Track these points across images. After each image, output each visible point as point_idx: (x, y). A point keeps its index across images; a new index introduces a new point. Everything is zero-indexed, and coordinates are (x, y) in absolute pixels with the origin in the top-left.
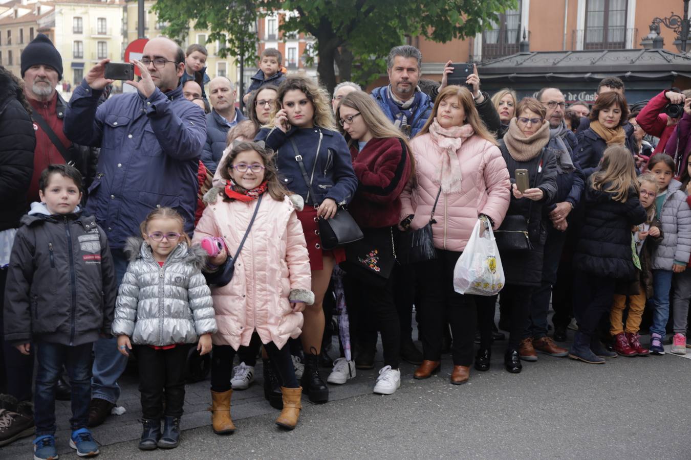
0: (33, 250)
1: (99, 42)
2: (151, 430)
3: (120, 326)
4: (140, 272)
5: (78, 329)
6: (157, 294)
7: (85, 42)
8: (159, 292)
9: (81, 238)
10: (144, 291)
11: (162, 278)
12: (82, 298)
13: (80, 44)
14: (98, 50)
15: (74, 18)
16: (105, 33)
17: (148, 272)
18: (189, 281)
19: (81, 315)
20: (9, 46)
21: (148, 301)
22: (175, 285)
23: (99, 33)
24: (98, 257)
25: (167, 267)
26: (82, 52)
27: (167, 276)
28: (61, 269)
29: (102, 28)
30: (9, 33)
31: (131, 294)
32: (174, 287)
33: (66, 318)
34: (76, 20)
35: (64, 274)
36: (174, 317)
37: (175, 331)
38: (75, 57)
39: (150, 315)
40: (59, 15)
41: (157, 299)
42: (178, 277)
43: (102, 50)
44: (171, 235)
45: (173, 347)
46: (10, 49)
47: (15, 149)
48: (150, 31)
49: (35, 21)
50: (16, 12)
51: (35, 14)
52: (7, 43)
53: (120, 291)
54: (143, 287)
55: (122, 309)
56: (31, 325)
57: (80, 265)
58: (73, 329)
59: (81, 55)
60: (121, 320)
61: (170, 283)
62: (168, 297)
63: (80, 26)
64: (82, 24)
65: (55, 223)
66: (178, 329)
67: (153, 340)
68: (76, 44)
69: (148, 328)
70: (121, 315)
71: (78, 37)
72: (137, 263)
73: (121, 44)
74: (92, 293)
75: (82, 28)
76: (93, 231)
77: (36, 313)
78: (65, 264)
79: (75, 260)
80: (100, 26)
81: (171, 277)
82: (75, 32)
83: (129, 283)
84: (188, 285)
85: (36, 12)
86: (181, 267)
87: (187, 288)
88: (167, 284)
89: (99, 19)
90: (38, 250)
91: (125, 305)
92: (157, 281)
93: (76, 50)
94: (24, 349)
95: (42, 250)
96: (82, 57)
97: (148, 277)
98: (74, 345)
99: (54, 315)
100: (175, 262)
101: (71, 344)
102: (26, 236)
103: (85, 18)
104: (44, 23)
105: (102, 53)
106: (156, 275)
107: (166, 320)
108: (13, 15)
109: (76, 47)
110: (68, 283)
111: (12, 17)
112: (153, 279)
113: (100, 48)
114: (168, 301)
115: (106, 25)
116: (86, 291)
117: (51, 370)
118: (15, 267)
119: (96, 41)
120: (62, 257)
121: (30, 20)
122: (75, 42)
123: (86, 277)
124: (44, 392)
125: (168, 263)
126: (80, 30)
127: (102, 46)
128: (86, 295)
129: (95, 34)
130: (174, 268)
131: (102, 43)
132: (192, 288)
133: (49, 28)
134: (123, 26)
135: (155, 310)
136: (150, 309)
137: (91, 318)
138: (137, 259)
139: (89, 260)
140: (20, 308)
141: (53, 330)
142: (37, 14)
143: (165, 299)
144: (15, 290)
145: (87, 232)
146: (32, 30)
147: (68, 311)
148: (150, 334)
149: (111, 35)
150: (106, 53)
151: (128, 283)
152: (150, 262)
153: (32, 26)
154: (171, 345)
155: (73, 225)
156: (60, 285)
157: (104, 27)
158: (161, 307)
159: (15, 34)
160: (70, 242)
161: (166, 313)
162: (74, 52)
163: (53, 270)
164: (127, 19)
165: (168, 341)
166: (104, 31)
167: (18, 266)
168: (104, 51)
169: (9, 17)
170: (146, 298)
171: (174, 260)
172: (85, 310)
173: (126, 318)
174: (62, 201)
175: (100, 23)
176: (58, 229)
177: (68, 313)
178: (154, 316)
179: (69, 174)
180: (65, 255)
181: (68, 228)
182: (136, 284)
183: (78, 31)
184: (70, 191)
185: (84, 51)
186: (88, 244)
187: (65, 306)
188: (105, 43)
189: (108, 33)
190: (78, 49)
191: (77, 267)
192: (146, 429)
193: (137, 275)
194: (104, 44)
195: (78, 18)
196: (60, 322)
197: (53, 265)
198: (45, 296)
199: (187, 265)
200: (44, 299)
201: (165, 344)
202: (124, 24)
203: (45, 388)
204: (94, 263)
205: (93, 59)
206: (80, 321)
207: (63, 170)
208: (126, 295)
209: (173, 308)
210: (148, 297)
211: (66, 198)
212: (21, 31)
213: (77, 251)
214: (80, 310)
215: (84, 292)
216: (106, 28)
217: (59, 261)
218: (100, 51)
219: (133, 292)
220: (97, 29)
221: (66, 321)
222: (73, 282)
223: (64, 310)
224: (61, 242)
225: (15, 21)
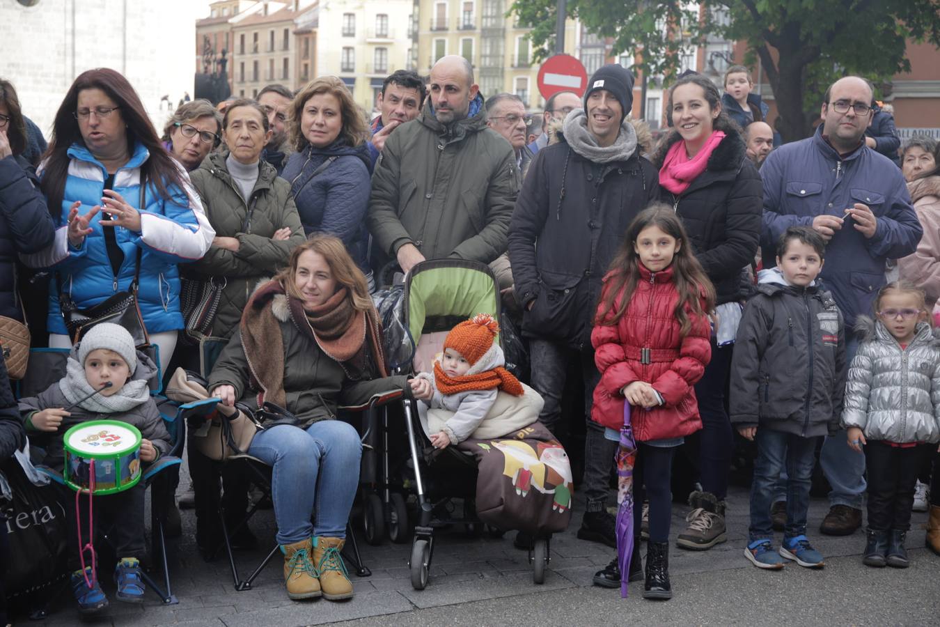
0: (770, 323)
1: (377, 49)
2: (878, 545)
3: (852, 417)
4: (876, 355)
5: (812, 419)
6: (899, 382)
7: (358, 48)
8: (902, 379)
9: (821, 316)
10: (881, 377)
11: (905, 362)
12: (819, 384)
13: (351, 51)
14: (376, 59)
15: (345, 14)
16: (385, 36)
17: (887, 356)
18: (935, 368)
19: (816, 404)
20: (256, 55)
21: (887, 391)
22: (921, 372)
23: (378, 36)
24: (836, 339)
25: (911, 350)
26: (354, 64)
27: (911, 362)
28: (801, 349)
29: (382, 29)
30: (256, 36)
31: (864, 380)
32: (919, 375)
33: (801, 405)
34: (347, 17)
35: (804, 355)
36: (918, 410)
37: (920, 427)
38: (344, 70)
39: (889, 406)
40: (324, 10)
41: (899, 387)
42: (924, 363)
43: (381, 59)
44: (908, 312)
45: (914, 445)
46: (256, 59)
47: (749, 213)
48: (450, 32)
49: (292, 20)
50: (266, 7)
51: (291, 10)
52: (252, 50)
53: (850, 376)
54: (880, 372)
55: (853, 397)
56: (760, 407)
57: (819, 346)
58: (807, 418)
59: (351, 67)
60: (853, 410)
61: (915, 369)
62: (912, 386)
63: (351, 26)
64: (354, 24)
65: (794, 295)
66: (924, 424)
67: (893, 435)
68: (345, 51)
69: (886, 421)
70: (852, 403)
71: (349, 42)
72: (872, 344)
73: (406, 51)
74: (828, 379)
75: (354, 28)
76: (832, 308)
77: (766, 394)
78: (803, 343)
79: (813, 340)
80: (379, 27)
81: (916, 363)
82: (345, 35)
83: (862, 366)
84: (933, 373)
85: (292, 7)
86: (927, 351)
87: (931, 377)
88: (911, 370)
89: (378, 15)
90: (776, 324)
91: (857, 393)
92: (898, 366)
93: (345, 60)
94: (750, 433)
95: (780, 323)
96: (352, 71)
97: (887, 362)
98: (807, 436)
99: (787, 399)
100: (919, 346)
101: (803, 435)
102: (764, 307)
103: (358, 14)
104: (304, 22)
105: (381, 65)
106: (898, 359)
107: (908, 413)
108: (262, 12)
109: (345, 56)
110: (806, 365)
111: (260, 15)
112: (895, 364)
113: (378, 56)
114: (912, 391)
115: (387, 24)
116: (823, 377)
117: (776, 463)
118: (750, 341)
119: (374, 47)
120: (801, 335)
121: (285, 18)
122: (344, 48)
123: (824, 361)
124: (765, 489)
125: (913, 345)
126: (352, 32)
127: (381, 54)
128: (823, 381)
129: (371, 38)
130: (920, 352)
131: (381, 49)
132: (937, 377)
133: (310, 29)
134: (413, 25)
135: (896, 400)
136: (890, 398)
137: (825, 408)
138: (872, 340)
139: (828, 341)
140: (751, 387)
141: (785, 416)
142: (294, 10)
143: (909, 389)
144: (747, 367)
145: (825, 309)
146: (286, 32)
147: (804, 397)
148: (890, 428)
149: (393, 38)
150: (386, 65)
151: (860, 368)
152: (890, 344)
153: (286, 27)
154: (913, 443)
155: (812, 300)
156: (799, 366)
157: (384, 27)
158: (904, 397)
159: (264, 38)
160: (809, 319)
161: (909, 405)
162: (342, 64)
163: (790, 348)
164: (419, 16)
165: (911, 437)
166: (384, 32)
167: (753, 341)
168: (384, 62)
169: (256, 15)
170: (884, 385)
171: (918, 343)
172: (821, 398)
173: (859, 408)
174: (800, 271)
175: (379, 22)
176: (798, 303)
177: (804, 400)
178: (894, 408)
179: (809, 240)
180: (804, 333)
181: (806, 302)
182: (870, 369)
183: (349, 34)
184: (810, 259)
185: (356, 62)
186: (827, 323)
187: (802, 390)
188: (385, 49)
189: (390, 36)
190: (348, 58)
191: (815, 347)
192: (871, 542)
193: (872, 359)
194: (384, 52)
195: (350, 15)
196: (795, 408)
197: (791, 343)
198: (780, 377)
199: (934, 350)
200: (777, 381)
201: (906, 442)
202: (414, 22)
203: (767, 484)
204: (831, 344)
205: (367, 72)
206: (814, 410)
207: (803, 236)
208: (858, 381)
209: (917, 399)
210: (886, 384)
211: (805, 269)
212: (272, 33)
213: (816, 330)
214: (816, 398)
215: (821, 378)
216: (387, 29)
217: (798, 340)
218: (378, 62)
219: (867, 378)
220: (374, 30)
221: (801, 408)
222: (811, 365)
223: (800, 395)
224: (801, 318)
225: (265, 21)
